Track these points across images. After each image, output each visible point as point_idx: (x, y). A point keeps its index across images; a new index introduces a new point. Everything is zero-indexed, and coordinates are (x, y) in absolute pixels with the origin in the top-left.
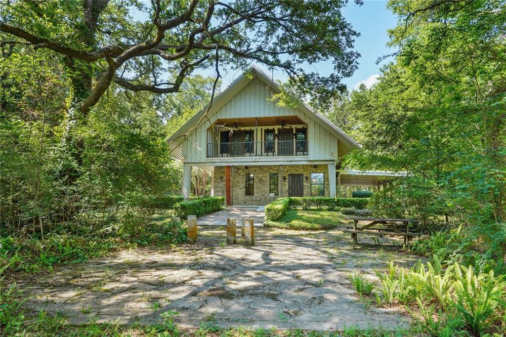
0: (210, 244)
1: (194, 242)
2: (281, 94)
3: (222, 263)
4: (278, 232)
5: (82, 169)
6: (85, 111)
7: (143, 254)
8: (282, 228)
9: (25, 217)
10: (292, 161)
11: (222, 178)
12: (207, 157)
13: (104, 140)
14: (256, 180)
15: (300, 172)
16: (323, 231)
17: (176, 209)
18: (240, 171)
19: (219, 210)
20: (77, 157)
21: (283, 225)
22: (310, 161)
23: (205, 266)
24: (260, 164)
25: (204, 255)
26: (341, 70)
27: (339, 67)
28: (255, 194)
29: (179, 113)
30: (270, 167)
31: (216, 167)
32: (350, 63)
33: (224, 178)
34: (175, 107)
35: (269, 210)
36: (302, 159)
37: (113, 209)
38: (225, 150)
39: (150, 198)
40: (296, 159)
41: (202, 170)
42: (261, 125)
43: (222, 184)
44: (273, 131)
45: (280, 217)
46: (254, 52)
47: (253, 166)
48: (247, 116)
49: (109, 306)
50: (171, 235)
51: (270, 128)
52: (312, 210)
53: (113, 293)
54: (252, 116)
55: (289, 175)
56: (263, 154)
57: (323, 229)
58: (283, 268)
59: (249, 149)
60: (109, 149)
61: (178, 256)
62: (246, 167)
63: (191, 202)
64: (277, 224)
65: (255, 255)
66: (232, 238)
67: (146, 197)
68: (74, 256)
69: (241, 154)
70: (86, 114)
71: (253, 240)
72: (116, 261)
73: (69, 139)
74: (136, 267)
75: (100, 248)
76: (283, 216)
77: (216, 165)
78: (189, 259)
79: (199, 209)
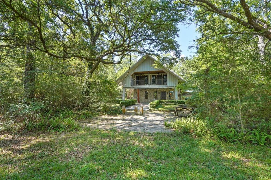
0: (129, 115)
1: (124, 114)
2: (156, 64)
3: (131, 119)
4: (153, 112)
5: (91, 91)
6: (91, 73)
7: (109, 117)
8: (155, 111)
9: (76, 105)
10: (161, 87)
11: (136, 93)
12: (131, 85)
13: (97, 82)
14: (149, 94)
15: (165, 91)
16: (170, 112)
17: (120, 103)
18: (143, 90)
19: (135, 104)
20: (89, 87)
21: (156, 109)
22: (168, 87)
23: (126, 120)
24: (150, 88)
25: (127, 117)
26: (176, 56)
27: (175, 55)
28: (148, 99)
29: (122, 69)
30: (154, 89)
31: (134, 89)
32: (179, 53)
33: (137, 93)
34: (120, 66)
35: (151, 104)
36: (165, 86)
37: (99, 103)
38: (137, 83)
39: (111, 100)
40: (163, 86)
41: (130, 90)
42: (151, 74)
43: (136, 95)
44: (155, 76)
45: (155, 107)
46: (145, 51)
47: (148, 89)
48: (145, 71)
49: (100, 127)
50: (117, 112)
51: (154, 75)
52: (168, 105)
53: (101, 125)
54: (147, 71)
55: (161, 92)
56: (151, 84)
57: (169, 111)
58: (149, 121)
59: (147, 82)
60: (99, 85)
61: (119, 117)
62: (145, 89)
63: (124, 101)
64: (153, 109)
65: (143, 118)
66: (136, 113)
67: (110, 99)
68: (89, 116)
69: (143, 84)
70: (92, 73)
71: (143, 114)
72: (101, 118)
73: (86, 82)
74: (107, 119)
75: (96, 115)
76: (156, 106)
77: (134, 88)
78: (122, 118)
79: (127, 104)
